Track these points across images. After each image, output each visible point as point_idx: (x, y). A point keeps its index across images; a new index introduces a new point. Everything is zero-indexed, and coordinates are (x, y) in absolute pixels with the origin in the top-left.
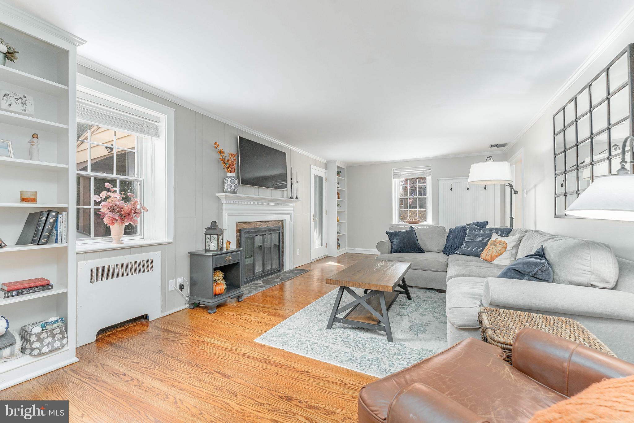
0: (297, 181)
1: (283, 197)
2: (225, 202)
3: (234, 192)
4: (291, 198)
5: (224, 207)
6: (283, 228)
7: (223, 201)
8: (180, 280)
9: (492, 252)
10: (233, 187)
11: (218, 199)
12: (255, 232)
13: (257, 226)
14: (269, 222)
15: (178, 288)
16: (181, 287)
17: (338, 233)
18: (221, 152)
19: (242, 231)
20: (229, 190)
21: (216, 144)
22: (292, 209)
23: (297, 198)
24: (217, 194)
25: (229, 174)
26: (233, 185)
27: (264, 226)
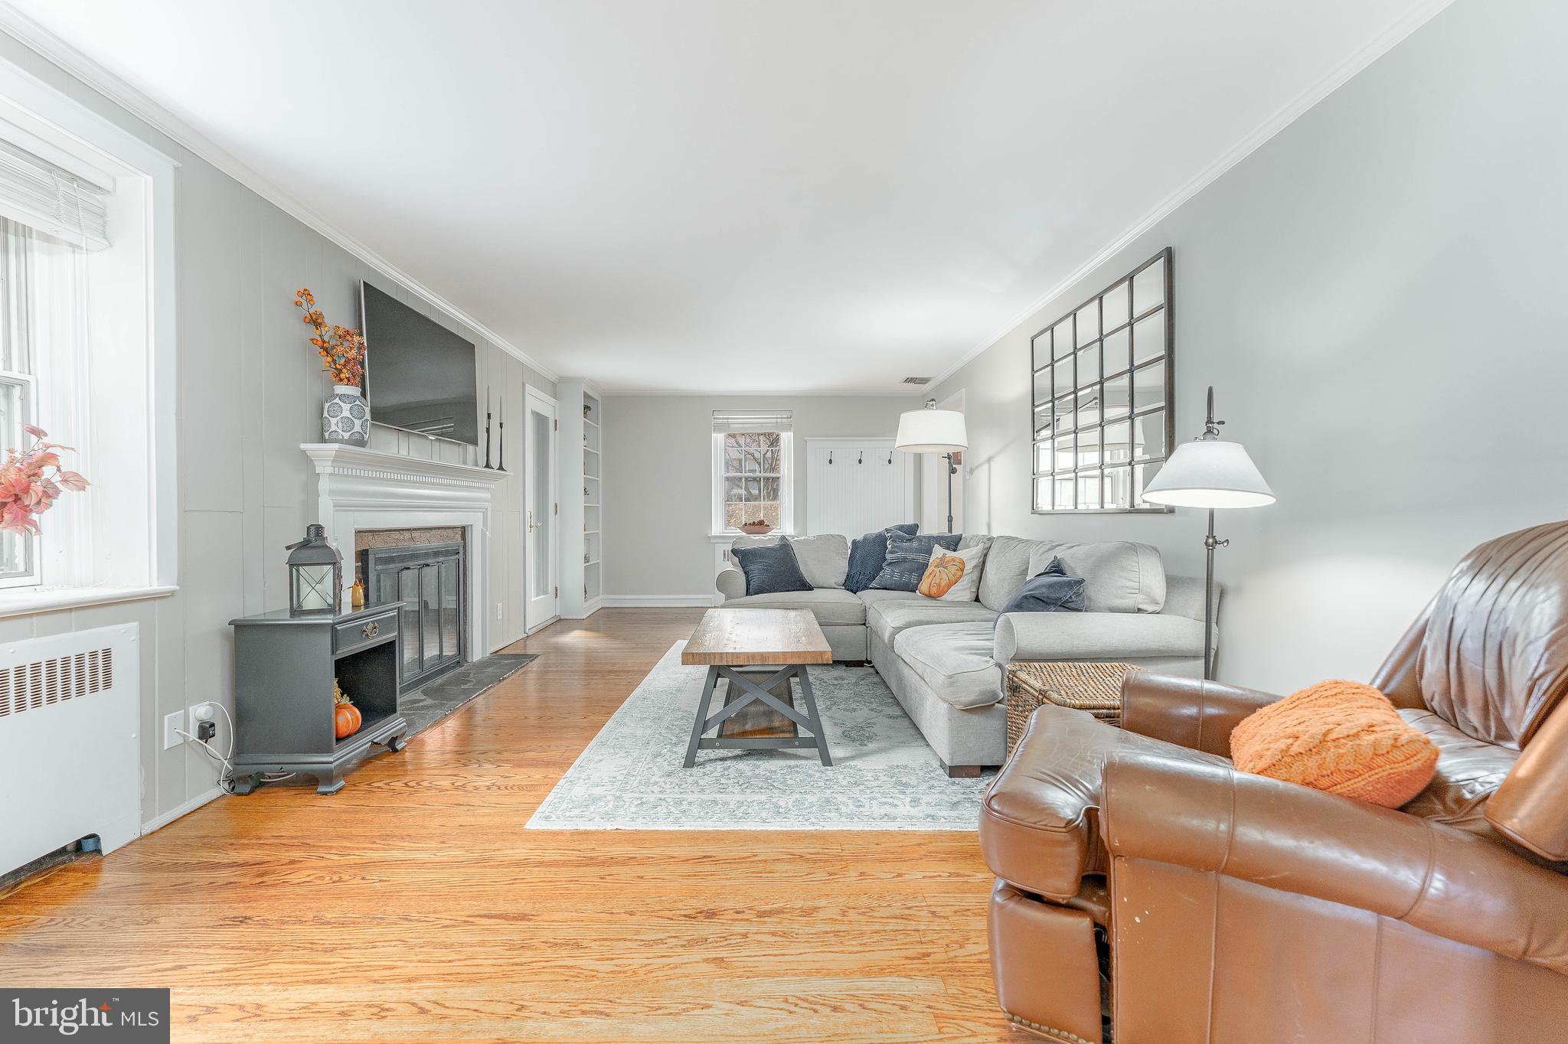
0: (501, 424)
1: (465, 463)
2: (329, 470)
3: (361, 443)
4: (488, 466)
5: (324, 485)
6: (465, 548)
7: (324, 468)
8: (201, 711)
9: (941, 580)
10: (357, 428)
11: (307, 460)
12: (402, 558)
13: (405, 543)
14: (433, 532)
15: (193, 734)
16: (206, 731)
17: (586, 559)
18: (316, 321)
19: (371, 558)
20: (346, 436)
21: (306, 293)
22: (488, 496)
23: (501, 468)
24: (303, 446)
25: (341, 389)
26: (358, 423)
27: (422, 544)
